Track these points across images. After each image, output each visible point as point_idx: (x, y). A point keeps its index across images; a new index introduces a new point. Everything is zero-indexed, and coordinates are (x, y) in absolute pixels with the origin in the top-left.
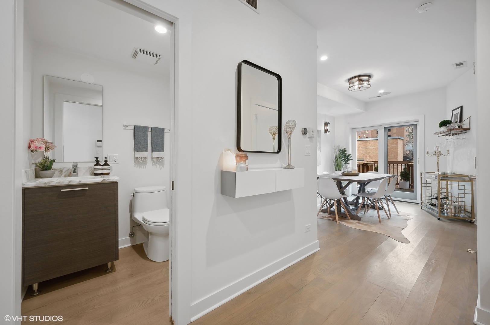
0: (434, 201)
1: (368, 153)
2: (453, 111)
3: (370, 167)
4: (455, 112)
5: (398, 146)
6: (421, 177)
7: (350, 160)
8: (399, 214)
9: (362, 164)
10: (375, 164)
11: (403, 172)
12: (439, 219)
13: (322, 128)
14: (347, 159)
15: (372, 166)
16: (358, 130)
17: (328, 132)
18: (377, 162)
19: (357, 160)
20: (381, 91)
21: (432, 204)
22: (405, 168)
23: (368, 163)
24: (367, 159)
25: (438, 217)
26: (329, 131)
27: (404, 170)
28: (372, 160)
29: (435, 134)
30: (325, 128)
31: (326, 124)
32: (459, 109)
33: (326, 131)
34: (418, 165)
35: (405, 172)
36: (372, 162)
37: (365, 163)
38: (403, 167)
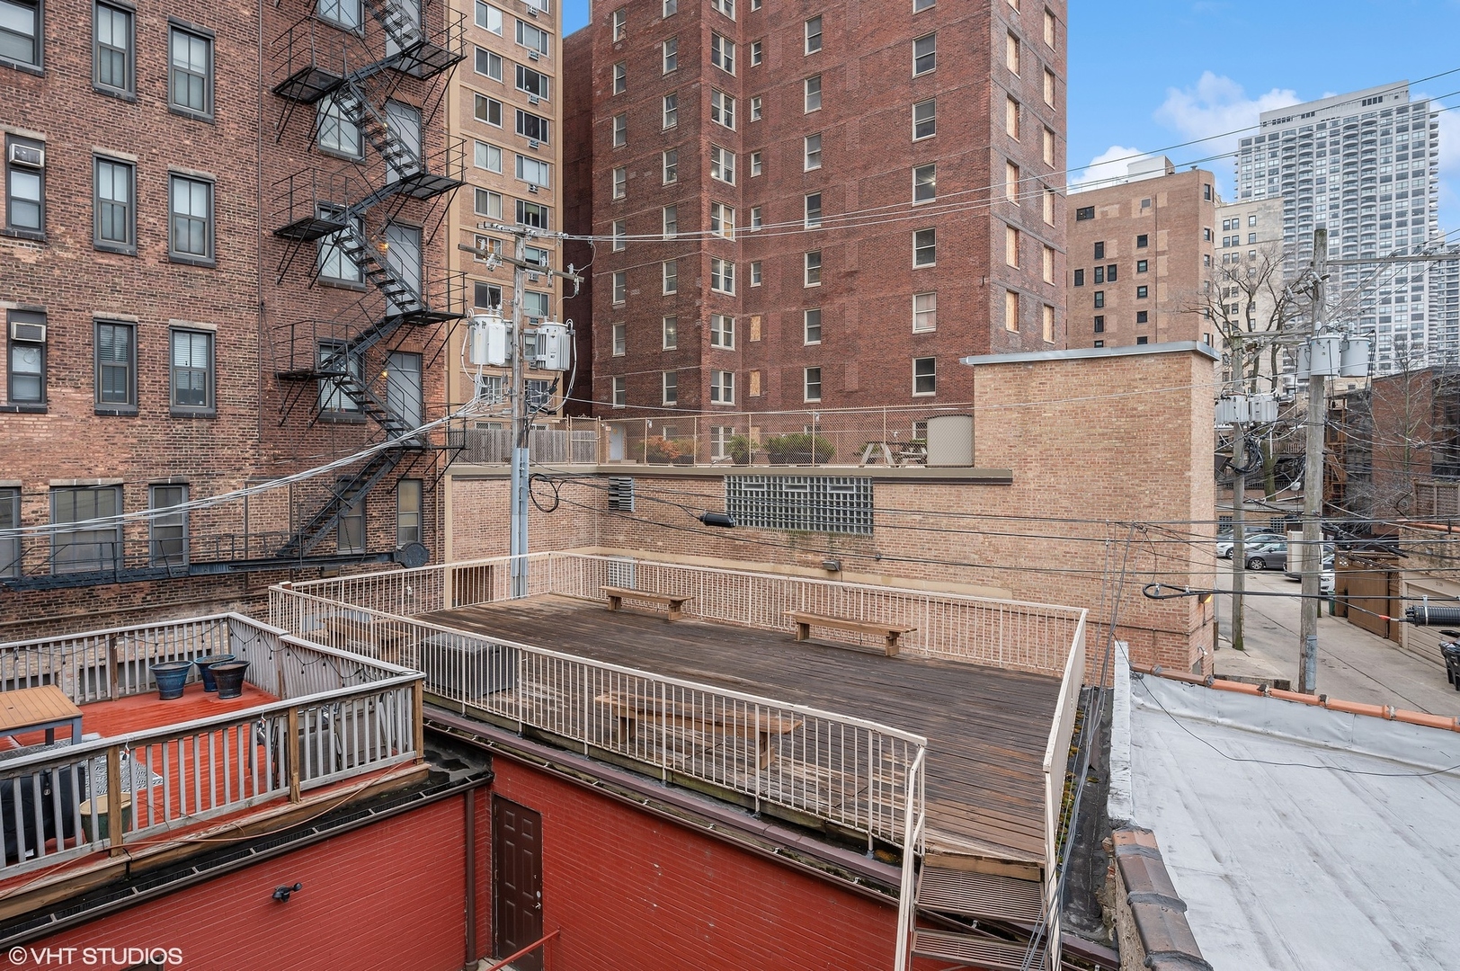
1: (1036, 440)
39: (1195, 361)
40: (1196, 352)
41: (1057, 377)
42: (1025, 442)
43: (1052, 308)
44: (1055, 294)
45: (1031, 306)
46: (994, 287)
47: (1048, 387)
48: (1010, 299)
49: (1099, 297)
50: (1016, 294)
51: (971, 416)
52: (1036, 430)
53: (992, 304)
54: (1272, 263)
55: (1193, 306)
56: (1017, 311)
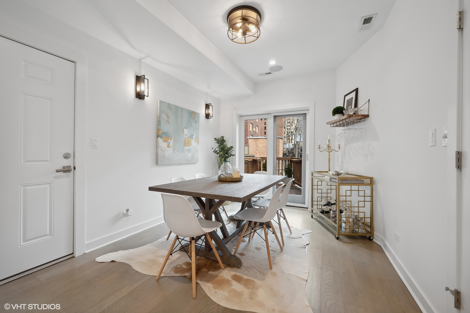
0: (326, 209)
1: (258, 150)
2: (345, 96)
3: (258, 163)
4: (348, 98)
5: (280, 144)
6: (312, 177)
7: (231, 155)
8: (293, 235)
9: (251, 160)
10: (263, 160)
11: (287, 169)
12: (338, 238)
13: (202, 112)
14: (227, 153)
15: (260, 163)
16: (246, 118)
17: (210, 117)
18: (265, 158)
19: (245, 157)
20: (273, 63)
21: (323, 212)
22: (289, 165)
23: (257, 159)
24: (257, 155)
25: (337, 236)
26: (211, 115)
27: (288, 166)
28: (260, 157)
29: (327, 123)
30: (207, 112)
31: (207, 106)
32: (354, 92)
33: (207, 116)
34: (307, 163)
35: (289, 168)
36: (261, 158)
37: (254, 160)
38: (287, 163)
39: (280, 139)
40: (280, 138)
41: (261, 141)
42: (257, 150)
43: (258, 126)
44: (258, 124)
45: (255, 126)
46: (249, 123)
47: (260, 142)
48: (251, 125)
49: (265, 123)
50: (252, 124)
51: (248, 146)
52: (258, 149)
53: (248, 126)
54: (294, 119)
55: (282, 126)
56: (252, 127)
